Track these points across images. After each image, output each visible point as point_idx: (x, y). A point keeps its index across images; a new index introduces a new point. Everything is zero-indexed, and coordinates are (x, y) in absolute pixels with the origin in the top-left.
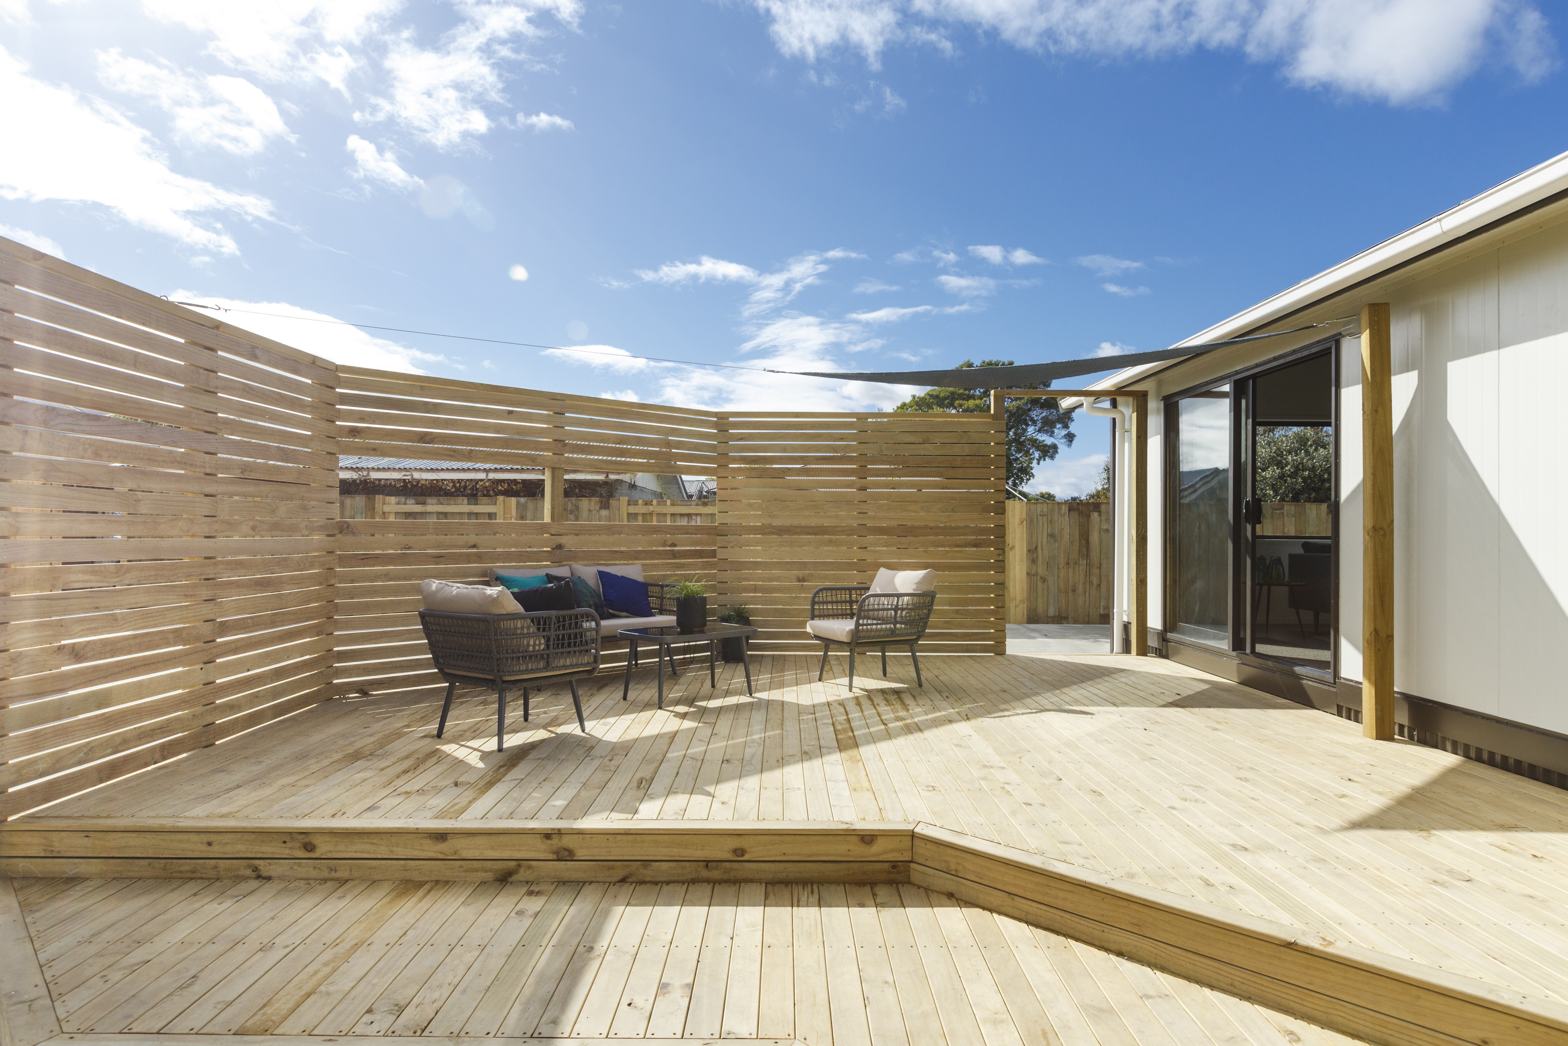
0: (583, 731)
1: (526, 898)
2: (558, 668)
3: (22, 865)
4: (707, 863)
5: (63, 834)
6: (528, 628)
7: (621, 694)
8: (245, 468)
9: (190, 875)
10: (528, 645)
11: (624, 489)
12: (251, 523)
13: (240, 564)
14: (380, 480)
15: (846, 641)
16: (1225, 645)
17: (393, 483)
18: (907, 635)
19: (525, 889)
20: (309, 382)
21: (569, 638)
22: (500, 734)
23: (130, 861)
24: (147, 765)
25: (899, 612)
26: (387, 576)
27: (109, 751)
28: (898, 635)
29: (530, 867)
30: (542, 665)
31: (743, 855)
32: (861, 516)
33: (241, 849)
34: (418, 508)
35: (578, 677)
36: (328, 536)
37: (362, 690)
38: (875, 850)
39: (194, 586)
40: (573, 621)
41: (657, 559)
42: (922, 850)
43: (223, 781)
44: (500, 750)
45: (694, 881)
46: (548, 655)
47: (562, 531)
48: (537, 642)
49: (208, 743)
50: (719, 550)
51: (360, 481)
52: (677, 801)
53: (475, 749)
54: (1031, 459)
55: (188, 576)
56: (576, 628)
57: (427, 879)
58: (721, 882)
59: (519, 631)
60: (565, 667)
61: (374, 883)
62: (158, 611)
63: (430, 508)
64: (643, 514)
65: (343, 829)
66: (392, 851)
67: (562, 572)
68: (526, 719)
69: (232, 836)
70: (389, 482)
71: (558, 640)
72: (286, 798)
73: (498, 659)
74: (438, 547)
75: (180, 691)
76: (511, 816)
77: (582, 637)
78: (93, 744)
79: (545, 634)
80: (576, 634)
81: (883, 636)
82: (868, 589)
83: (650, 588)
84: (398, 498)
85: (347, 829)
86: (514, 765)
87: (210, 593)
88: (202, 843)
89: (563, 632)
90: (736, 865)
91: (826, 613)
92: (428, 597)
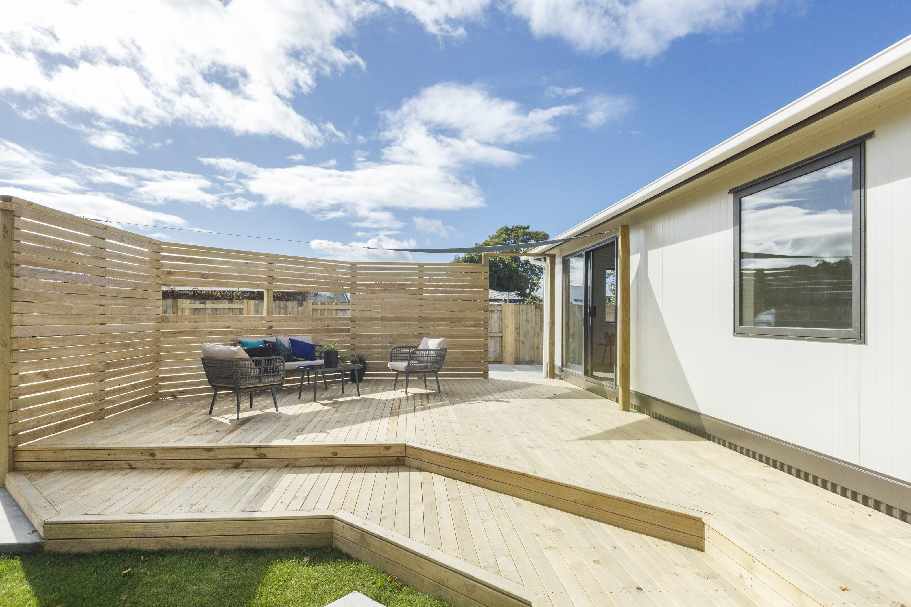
0: (277, 411)
1: (245, 473)
2: (265, 383)
3: (25, 465)
4: (322, 459)
5: (44, 452)
6: (251, 365)
7: (298, 396)
8: (118, 292)
9: (101, 468)
10: (251, 372)
11: (311, 296)
12: (121, 318)
13: (116, 336)
14: (180, 291)
15: (404, 371)
16: (581, 373)
17: (188, 293)
18: (433, 368)
19: (245, 470)
20: (148, 250)
21: (270, 369)
22: (238, 412)
23: (74, 462)
24: (75, 426)
25: (429, 358)
26: (185, 342)
27: (59, 419)
28: (429, 368)
29: (247, 462)
30: (257, 381)
31: (336, 455)
32: (420, 312)
33: (123, 456)
34: (201, 306)
35: (274, 387)
36: (157, 322)
37: (173, 395)
38: (390, 452)
39: (95, 346)
40: (272, 362)
41: (320, 333)
42: (409, 451)
43: (111, 431)
44: (238, 419)
45: (316, 466)
46: (260, 377)
47: (272, 320)
48: (255, 371)
49: (102, 417)
50: (351, 329)
51: (170, 291)
52: (313, 435)
53: (227, 419)
54: (540, 278)
55: (93, 342)
56: (274, 364)
57: (204, 467)
58: (327, 466)
59: (247, 366)
60: (268, 382)
61: (180, 469)
62: (80, 357)
63: (207, 306)
64: (320, 309)
65: (167, 447)
66: (189, 456)
67: (272, 339)
68: (251, 407)
69: (119, 451)
70: (185, 292)
71: (265, 370)
72: (141, 437)
73: (237, 378)
74: (211, 328)
75: (89, 394)
76: (240, 442)
77: (276, 369)
78: (53, 416)
79: (259, 367)
80: (274, 367)
81: (422, 369)
82: (418, 347)
83: (315, 347)
84: (190, 301)
85: (169, 447)
86: (243, 424)
87: (103, 349)
88: (106, 454)
89: (267, 366)
90: (333, 459)
91: (398, 358)
92: (205, 351)
